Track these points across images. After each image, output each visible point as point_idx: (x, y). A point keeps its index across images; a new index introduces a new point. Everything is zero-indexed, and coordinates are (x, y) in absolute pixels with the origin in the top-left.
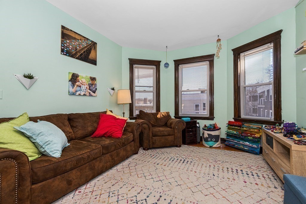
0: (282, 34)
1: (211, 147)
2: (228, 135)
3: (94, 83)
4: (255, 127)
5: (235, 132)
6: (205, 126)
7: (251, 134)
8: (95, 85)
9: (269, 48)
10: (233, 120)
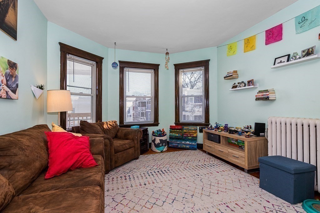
0: (210, 62)
1: (162, 152)
2: (171, 138)
3: (14, 74)
4: (193, 129)
5: (177, 135)
6: (153, 132)
7: (191, 135)
8: (16, 77)
9: (201, 70)
10: (174, 125)
